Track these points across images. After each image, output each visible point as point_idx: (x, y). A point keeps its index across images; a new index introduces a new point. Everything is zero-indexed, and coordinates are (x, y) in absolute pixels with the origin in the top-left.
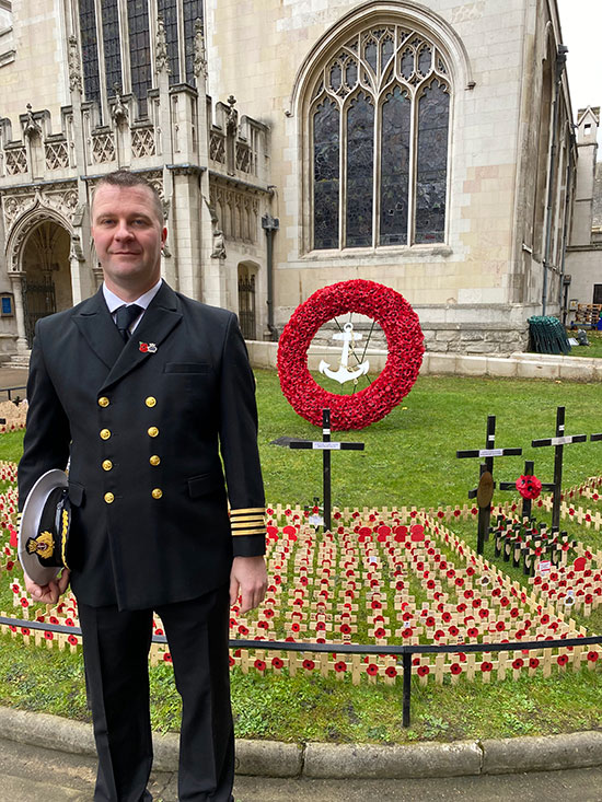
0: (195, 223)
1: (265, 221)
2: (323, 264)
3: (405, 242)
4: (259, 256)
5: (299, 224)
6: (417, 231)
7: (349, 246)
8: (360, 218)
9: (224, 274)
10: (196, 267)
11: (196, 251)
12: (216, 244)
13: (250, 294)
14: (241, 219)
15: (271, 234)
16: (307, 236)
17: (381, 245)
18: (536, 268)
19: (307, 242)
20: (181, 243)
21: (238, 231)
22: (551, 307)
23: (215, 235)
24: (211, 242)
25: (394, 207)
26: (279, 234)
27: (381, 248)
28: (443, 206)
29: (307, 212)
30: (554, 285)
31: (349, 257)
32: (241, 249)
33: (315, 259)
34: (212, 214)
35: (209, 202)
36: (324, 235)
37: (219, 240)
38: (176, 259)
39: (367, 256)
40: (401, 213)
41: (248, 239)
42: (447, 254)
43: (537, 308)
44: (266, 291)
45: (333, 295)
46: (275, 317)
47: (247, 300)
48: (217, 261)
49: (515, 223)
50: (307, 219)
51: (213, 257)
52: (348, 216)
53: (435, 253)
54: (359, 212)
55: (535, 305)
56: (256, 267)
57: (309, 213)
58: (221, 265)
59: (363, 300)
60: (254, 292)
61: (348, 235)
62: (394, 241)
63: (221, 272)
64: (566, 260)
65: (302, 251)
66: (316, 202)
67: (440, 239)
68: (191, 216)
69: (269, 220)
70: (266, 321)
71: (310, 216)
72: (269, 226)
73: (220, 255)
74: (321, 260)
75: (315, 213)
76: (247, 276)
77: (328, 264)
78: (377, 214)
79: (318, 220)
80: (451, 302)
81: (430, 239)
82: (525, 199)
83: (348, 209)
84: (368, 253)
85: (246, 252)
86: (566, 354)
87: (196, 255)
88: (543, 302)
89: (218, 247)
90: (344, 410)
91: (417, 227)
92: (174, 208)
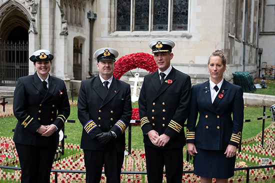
0: (52, 16)
1: (89, 14)
2: (122, 39)
3: (167, 29)
4: (85, 34)
5: (108, 17)
6: (173, 24)
7: (136, 29)
8: (142, 15)
9: (66, 44)
10: (51, 40)
11: (52, 31)
12: (63, 27)
13: (79, 54)
14: (76, 13)
15: (92, 22)
16: (112, 23)
17: (154, 30)
18: (238, 46)
19: (112, 27)
20: (43, 27)
21: (74, 20)
22: (250, 67)
23: (63, 23)
24: (60, 26)
25: (161, 10)
26: (97, 22)
27: (154, 32)
28: (187, 11)
29: (113, 11)
30: (251, 54)
31: (136, 36)
32: (75, 30)
33: (117, 36)
34: (62, 11)
35: (60, 4)
36: (122, 23)
37: (65, 25)
38: (40, 35)
39: (146, 36)
40: (164, 13)
41: (80, 24)
42: (189, 37)
43: (239, 68)
44: (88, 52)
45: (130, 59)
46: (93, 68)
47: (78, 57)
48: (63, 37)
49: (224, 22)
50: (113, 14)
51: (61, 34)
52: (136, 14)
53: (183, 36)
54: (141, 11)
55: (237, 66)
56: (83, 40)
57: (114, 11)
58: (65, 39)
59: (144, 62)
60: (81, 53)
61: (136, 24)
62: (161, 28)
63: (65, 43)
64: (260, 40)
65: (110, 31)
66: (118, 5)
67: (186, 29)
68: (50, 12)
69: (92, 14)
70: (88, 70)
71: (115, 13)
72: (92, 17)
73: (65, 34)
74: (120, 37)
75: (117, 11)
76: (78, 44)
77: (124, 39)
78: (151, 13)
79: (119, 15)
80: (192, 63)
81: (180, 28)
82: (230, 10)
83: (136, 10)
84: (147, 34)
85: (78, 31)
86: (253, 93)
87: (51, 34)
88: (244, 64)
89: (64, 29)
90: (134, 115)
91: (173, 22)
92: (40, 8)
